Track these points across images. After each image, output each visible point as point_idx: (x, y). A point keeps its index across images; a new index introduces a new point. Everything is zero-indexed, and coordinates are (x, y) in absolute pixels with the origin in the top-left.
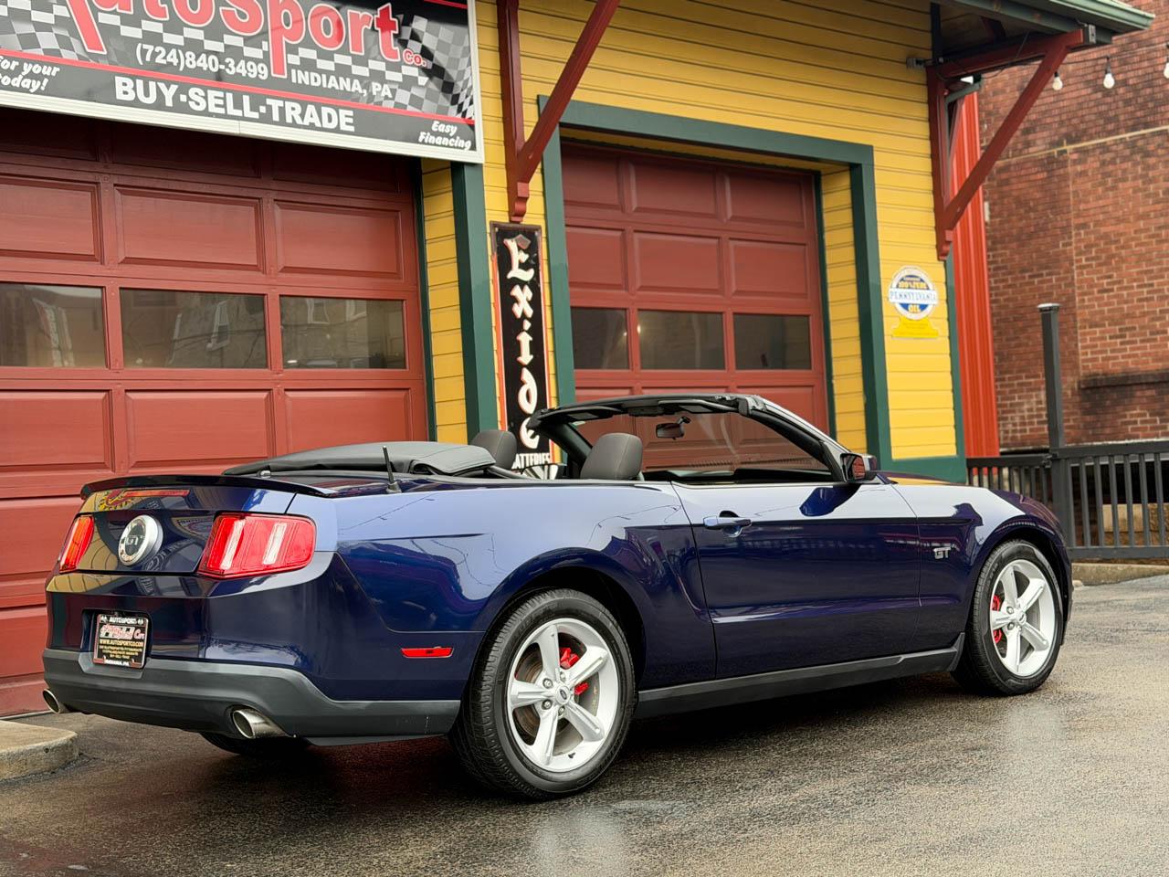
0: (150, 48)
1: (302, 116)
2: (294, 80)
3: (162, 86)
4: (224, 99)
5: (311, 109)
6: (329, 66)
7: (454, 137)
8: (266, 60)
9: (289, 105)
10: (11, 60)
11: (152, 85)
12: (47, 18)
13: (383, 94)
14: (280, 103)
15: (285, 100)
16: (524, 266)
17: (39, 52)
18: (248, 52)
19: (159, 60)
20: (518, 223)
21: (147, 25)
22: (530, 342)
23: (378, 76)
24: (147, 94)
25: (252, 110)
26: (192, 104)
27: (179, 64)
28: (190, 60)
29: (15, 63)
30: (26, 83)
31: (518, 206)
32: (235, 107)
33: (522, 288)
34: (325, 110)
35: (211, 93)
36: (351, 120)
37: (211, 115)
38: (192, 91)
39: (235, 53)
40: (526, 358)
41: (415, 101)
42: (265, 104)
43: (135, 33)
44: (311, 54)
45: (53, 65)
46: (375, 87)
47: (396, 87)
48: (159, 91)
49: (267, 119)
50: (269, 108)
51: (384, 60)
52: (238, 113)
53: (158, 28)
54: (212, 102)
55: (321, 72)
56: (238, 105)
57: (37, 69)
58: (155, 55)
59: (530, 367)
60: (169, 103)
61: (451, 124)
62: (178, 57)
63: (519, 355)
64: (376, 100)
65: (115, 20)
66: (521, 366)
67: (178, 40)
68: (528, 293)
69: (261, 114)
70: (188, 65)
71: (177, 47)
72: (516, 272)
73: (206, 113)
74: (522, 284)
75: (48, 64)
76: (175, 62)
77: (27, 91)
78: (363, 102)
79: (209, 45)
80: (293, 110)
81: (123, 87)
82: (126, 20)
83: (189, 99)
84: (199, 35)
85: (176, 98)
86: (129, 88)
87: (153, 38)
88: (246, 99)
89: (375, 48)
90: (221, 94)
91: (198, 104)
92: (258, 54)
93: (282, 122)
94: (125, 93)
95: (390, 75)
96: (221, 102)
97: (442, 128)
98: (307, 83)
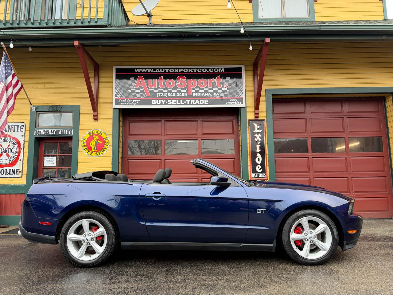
0: (160, 94)
1: (195, 102)
2: (193, 95)
3: (162, 101)
4: (176, 101)
5: (197, 100)
6: (203, 91)
7: (237, 102)
8: (187, 92)
9: (191, 100)
10: (131, 100)
11: (160, 101)
12: (139, 91)
13: (217, 95)
14: (190, 100)
15: (191, 99)
16: (258, 129)
17: (137, 98)
18: (182, 91)
19: (162, 96)
20: (258, 119)
21: (159, 90)
22: (260, 147)
23: (216, 92)
24: (158, 102)
25: (182, 102)
26: (169, 103)
27: (166, 96)
28: (169, 95)
29: (132, 100)
30: (133, 104)
31: (257, 115)
32: (178, 102)
33: (258, 135)
34: (201, 101)
35: (173, 101)
36: (208, 102)
37: (173, 105)
38: (169, 101)
39: (179, 92)
40: (258, 150)
41: (226, 95)
42: (186, 101)
43: (157, 91)
44: (198, 89)
45: (139, 100)
46: (215, 94)
47: (220, 93)
48: (161, 101)
49: (186, 104)
50: (187, 102)
51: (217, 88)
52: (179, 103)
53: (162, 90)
54: (173, 102)
55: (200, 93)
56: (179, 102)
57: (136, 101)
58: (161, 95)
59: (259, 153)
60: (163, 103)
61: (236, 99)
62: (166, 94)
63: (256, 150)
64: (215, 96)
65: (153, 90)
66: (257, 152)
67: (166, 91)
68: (260, 135)
69: (184, 103)
70: (168, 96)
71: (166, 93)
72: (256, 131)
73: (172, 104)
74: (258, 133)
75: (138, 100)
76: (165, 95)
77: (133, 105)
78: (211, 98)
79: (173, 91)
80: (192, 101)
81: (153, 102)
82: (155, 89)
83: (168, 102)
84: (171, 90)
85: (165, 102)
86: (155, 102)
87: (161, 92)
88: (181, 101)
89: (215, 86)
90: (175, 100)
91: (170, 103)
92: (185, 91)
93: (190, 104)
94: (154, 103)
95: (219, 91)
96: (175, 102)
97: (233, 100)
98: (196, 95)
